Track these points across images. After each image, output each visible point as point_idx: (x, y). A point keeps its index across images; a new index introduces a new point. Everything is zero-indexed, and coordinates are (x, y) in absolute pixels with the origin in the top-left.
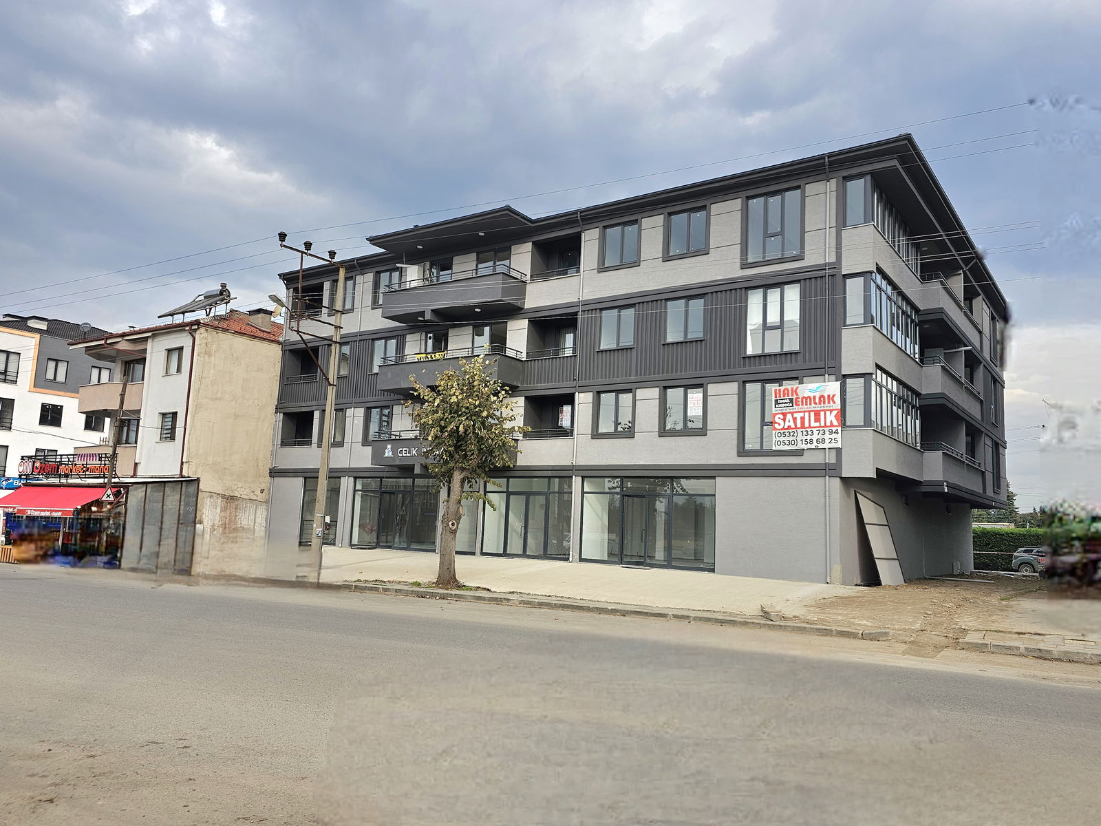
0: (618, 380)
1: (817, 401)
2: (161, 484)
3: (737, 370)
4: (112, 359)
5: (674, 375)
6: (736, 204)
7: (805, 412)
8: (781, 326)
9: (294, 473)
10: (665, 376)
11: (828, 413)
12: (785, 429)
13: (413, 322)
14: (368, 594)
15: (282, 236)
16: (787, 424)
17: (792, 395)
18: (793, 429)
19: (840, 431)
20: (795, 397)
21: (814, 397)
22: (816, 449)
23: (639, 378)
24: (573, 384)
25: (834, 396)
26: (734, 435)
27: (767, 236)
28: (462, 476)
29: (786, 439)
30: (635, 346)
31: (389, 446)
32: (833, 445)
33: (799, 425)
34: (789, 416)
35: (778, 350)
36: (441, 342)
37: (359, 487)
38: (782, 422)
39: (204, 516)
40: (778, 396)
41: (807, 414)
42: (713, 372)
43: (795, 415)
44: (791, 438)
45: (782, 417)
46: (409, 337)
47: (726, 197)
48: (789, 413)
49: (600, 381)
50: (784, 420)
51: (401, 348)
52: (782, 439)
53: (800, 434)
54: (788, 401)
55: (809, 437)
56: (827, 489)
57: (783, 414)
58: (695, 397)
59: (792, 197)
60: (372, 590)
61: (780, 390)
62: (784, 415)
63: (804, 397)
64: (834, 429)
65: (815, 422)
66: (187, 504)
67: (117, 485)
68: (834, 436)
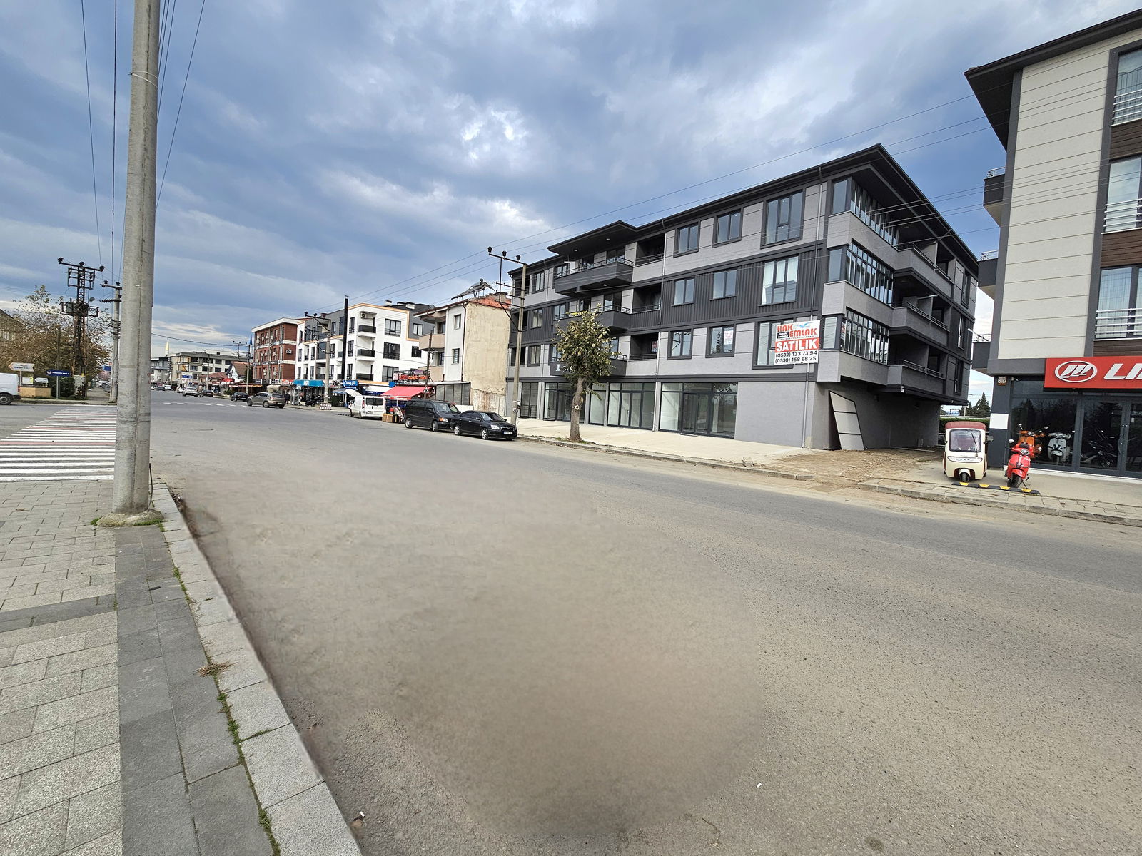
0: (683, 324)
1: (804, 333)
2: (452, 385)
3: (755, 315)
4: (433, 322)
5: (717, 320)
6: (760, 206)
7: (796, 340)
8: (785, 284)
10: (711, 320)
11: (810, 340)
12: (783, 352)
13: (572, 295)
14: (534, 443)
15: (490, 249)
16: (784, 348)
18: (788, 351)
19: (817, 352)
20: (790, 331)
21: (803, 331)
22: (801, 364)
23: (696, 322)
24: (657, 327)
25: (816, 329)
26: (751, 356)
27: (779, 225)
28: (583, 380)
29: (783, 358)
30: (694, 302)
31: (559, 365)
32: (813, 361)
33: (791, 349)
34: (786, 343)
35: (782, 301)
36: (587, 305)
37: (547, 388)
38: (781, 347)
39: (473, 402)
40: (780, 330)
41: (797, 342)
42: (740, 317)
43: (789, 343)
44: (786, 357)
45: (781, 344)
46: (571, 304)
47: (754, 202)
48: (786, 341)
49: (673, 325)
51: (567, 309)
52: (780, 358)
53: (792, 355)
54: (786, 333)
55: (797, 357)
56: (806, 389)
58: (729, 333)
59: (797, 197)
61: (781, 327)
62: (783, 342)
63: (796, 331)
64: (814, 351)
65: (802, 346)
66: (465, 396)
67: (431, 385)
68: (814, 355)
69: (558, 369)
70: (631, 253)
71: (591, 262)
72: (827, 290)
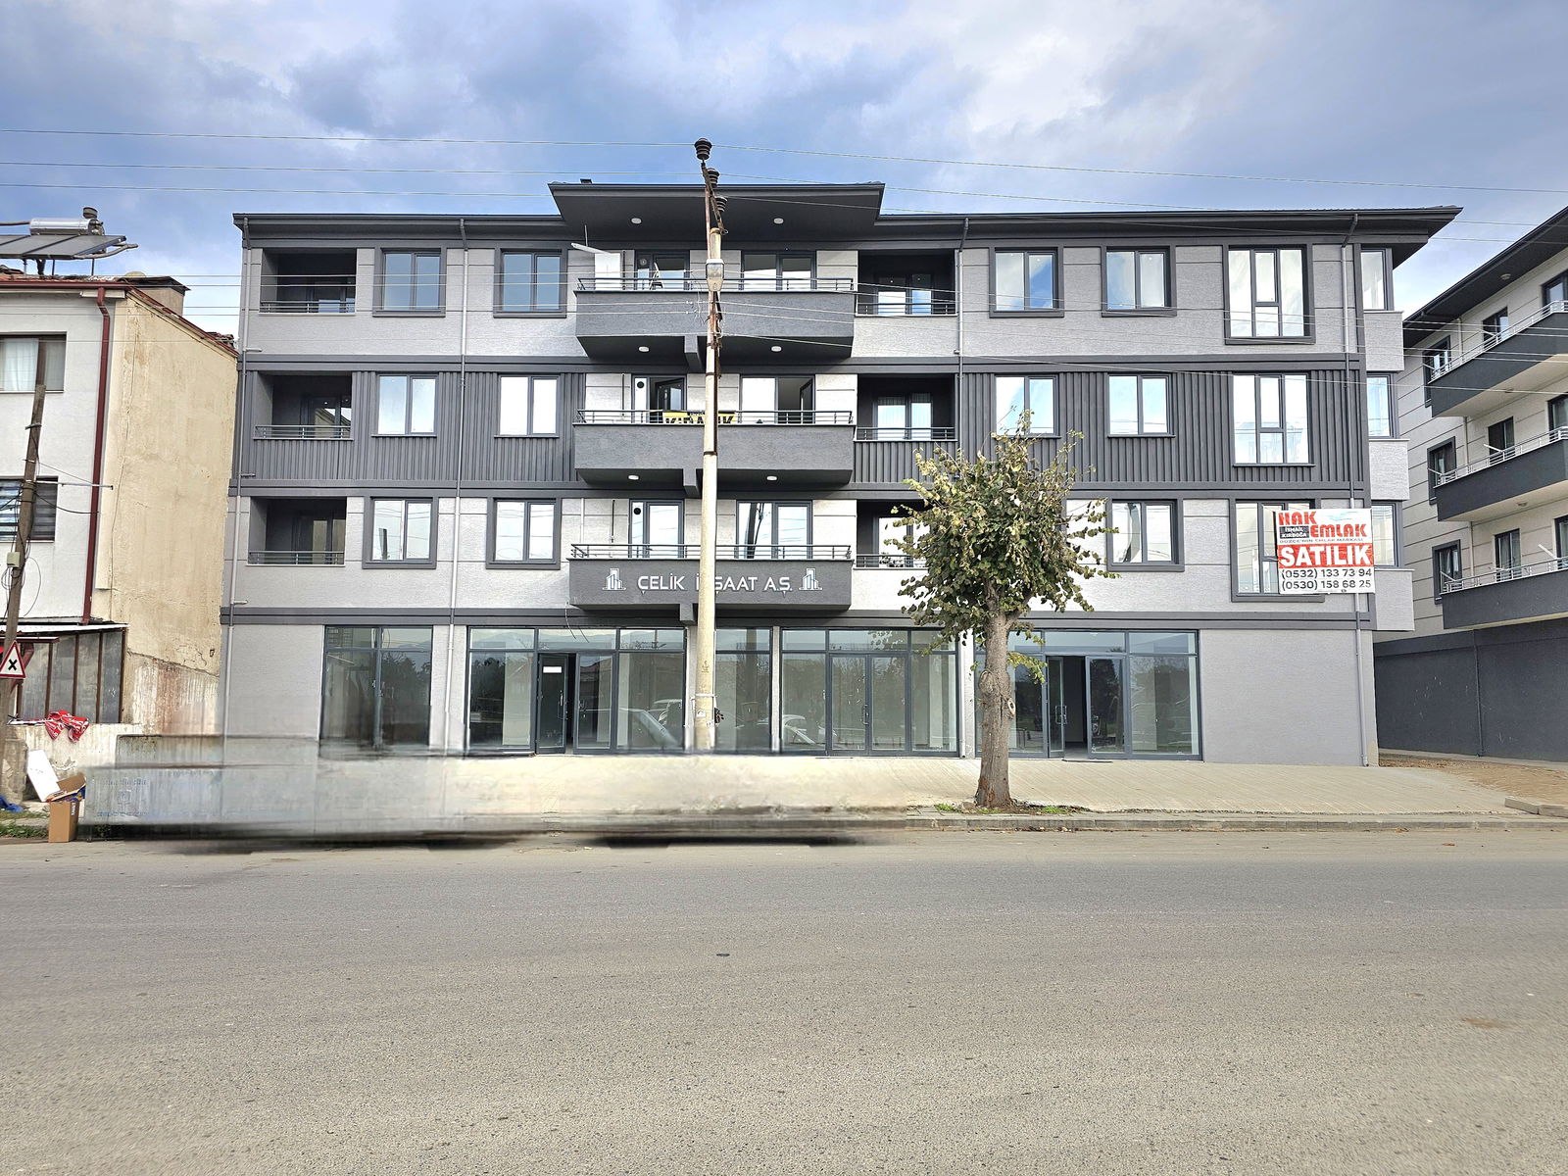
1: (1342, 531)
3: (1227, 484)
5: (1130, 484)
6: (1210, 253)
7: (1325, 545)
8: (1281, 429)
11: (1357, 548)
12: (1298, 567)
16: (1300, 560)
17: (1307, 522)
18: (1310, 566)
19: (1372, 572)
21: (1338, 527)
22: (1344, 594)
25: (1363, 526)
26: (1222, 573)
27: (1256, 304)
28: (1008, 626)
29: (1299, 579)
30: (1057, 436)
32: (1365, 590)
33: (1318, 562)
34: (1303, 550)
35: (1280, 461)
38: (1292, 558)
40: (1284, 522)
41: (1329, 548)
42: (1187, 484)
43: (1312, 549)
44: (1307, 579)
45: (1291, 551)
47: (1199, 241)
48: (1303, 545)
50: (1295, 555)
51: (573, 396)
52: (1293, 580)
53: (1320, 574)
54: (1301, 529)
55: (1332, 579)
56: (1358, 648)
57: (1292, 546)
58: (1159, 517)
61: (1287, 515)
62: (1296, 548)
63: (1323, 526)
64: (1366, 569)
65: (1340, 558)
66: (108, 682)
68: (1365, 578)
72: (1374, 451)
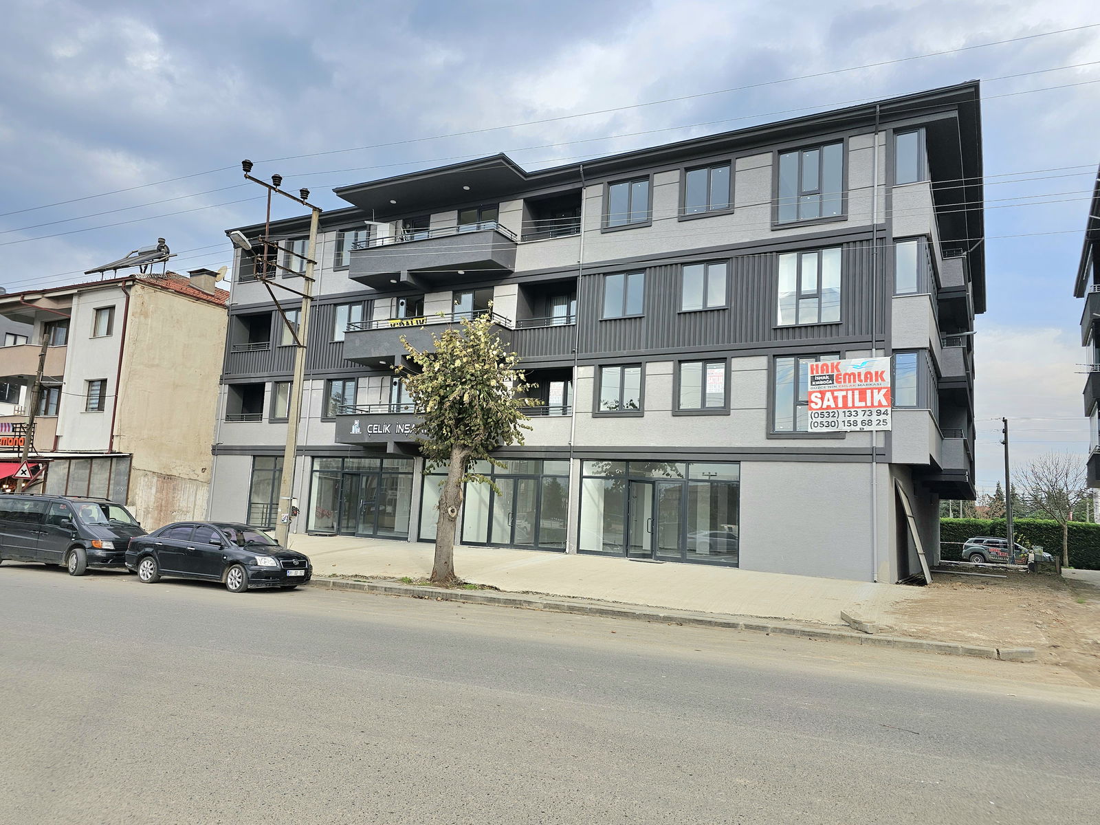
0: (625, 353)
1: (863, 377)
2: (89, 459)
3: (767, 343)
4: (30, 321)
5: (692, 348)
6: (767, 158)
7: (847, 390)
8: (818, 294)
9: (242, 450)
10: (682, 349)
11: (876, 392)
12: (824, 409)
13: (383, 286)
14: (350, 593)
15: (247, 166)
16: (826, 403)
17: (833, 371)
18: (833, 408)
19: (889, 412)
20: (835, 373)
21: (859, 374)
22: (861, 431)
23: (649, 351)
24: (572, 356)
25: (883, 372)
26: (762, 415)
27: (802, 194)
28: (462, 455)
29: (825, 420)
30: (645, 315)
31: (357, 422)
32: (882, 428)
33: (840, 405)
34: (828, 395)
35: (814, 321)
36: (415, 308)
37: (316, 467)
38: (819, 402)
39: (137, 498)
40: (815, 372)
41: (850, 393)
42: (738, 345)
43: (836, 394)
44: (830, 419)
45: (819, 395)
46: (377, 303)
47: (754, 151)
48: (828, 391)
49: (602, 353)
50: (822, 399)
51: (368, 313)
52: (819, 420)
53: (842, 415)
54: (827, 377)
55: (852, 419)
56: (874, 477)
57: (820, 392)
58: (716, 373)
59: (833, 152)
60: (354, 588)
61: (817, 366)
62: (823, 393)
63: (846, 374)
64: (883, 410)
65: (860, 401)
66: (117, 484)
67: (32, 461)
68: (882, 417)
69: (356, 430)
70: (512, 216)
71: (423, 224)
72: (897, 306)
